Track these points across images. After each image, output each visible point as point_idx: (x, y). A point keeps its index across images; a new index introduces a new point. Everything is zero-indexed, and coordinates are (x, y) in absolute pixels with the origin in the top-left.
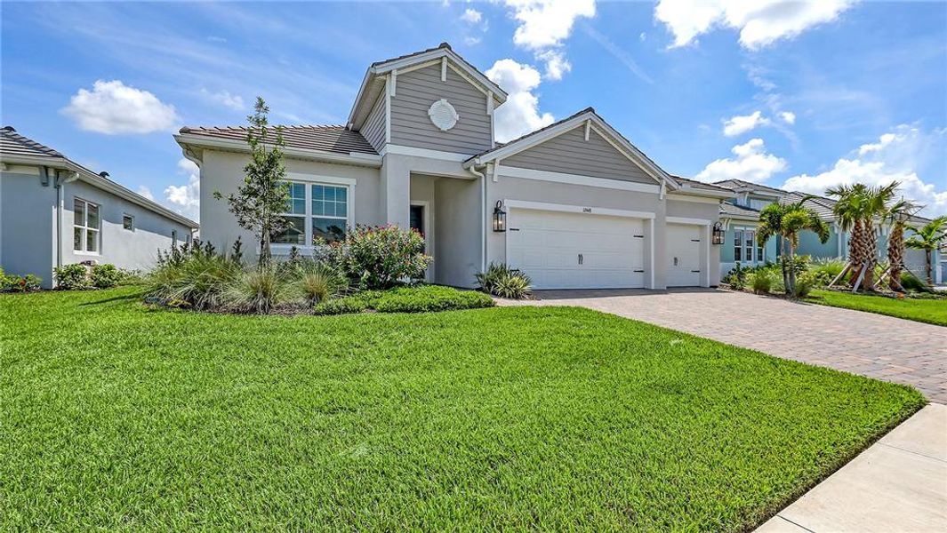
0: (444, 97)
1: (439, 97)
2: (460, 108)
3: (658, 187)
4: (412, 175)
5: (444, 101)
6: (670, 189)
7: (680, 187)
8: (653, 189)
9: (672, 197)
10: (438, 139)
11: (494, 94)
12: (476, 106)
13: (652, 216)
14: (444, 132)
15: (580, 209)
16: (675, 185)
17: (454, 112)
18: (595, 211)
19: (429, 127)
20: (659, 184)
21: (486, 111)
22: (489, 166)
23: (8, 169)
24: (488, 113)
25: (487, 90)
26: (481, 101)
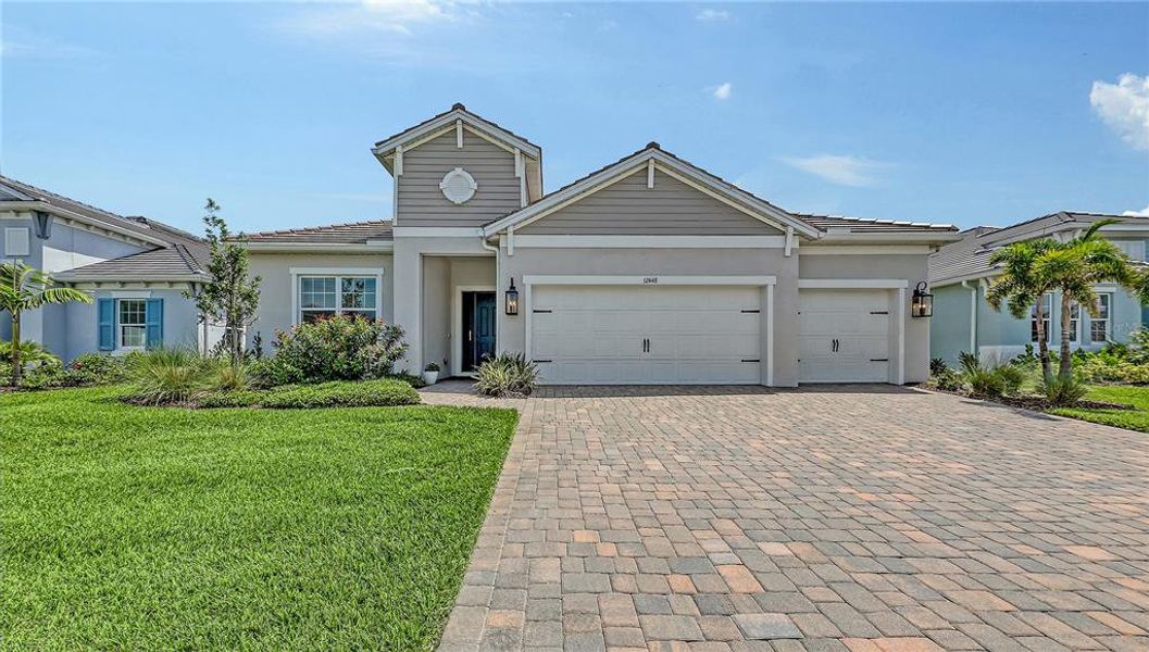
0: (458, 166)
1: (453, 167)
2: (478, 176)
3: (783, 237)
4: (424, 257)
5: (459, 170)
6: (806, 241)
7: (822, 234)
8: (773, 242)
9: (810, 251)
10: (455, 214)
11: (522, 152)
12: (503, 169)
13: (770, 281)
14: (459, 205)
15: (639, 280)
16: (813, 233)
17: (472, 180)
18: (662, 280)
19: (443, 203)
20: (784, 233)
21: (514, 172)
22: (502, 237)
23: (171, 286)
24: (517, 175)
25: (513, 147)
26: (508, 162)
